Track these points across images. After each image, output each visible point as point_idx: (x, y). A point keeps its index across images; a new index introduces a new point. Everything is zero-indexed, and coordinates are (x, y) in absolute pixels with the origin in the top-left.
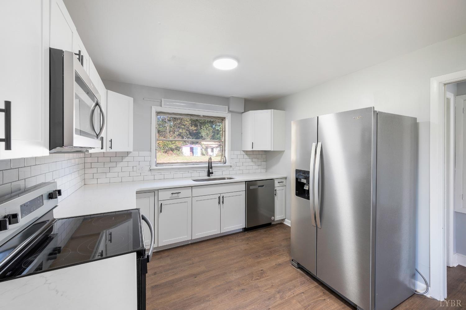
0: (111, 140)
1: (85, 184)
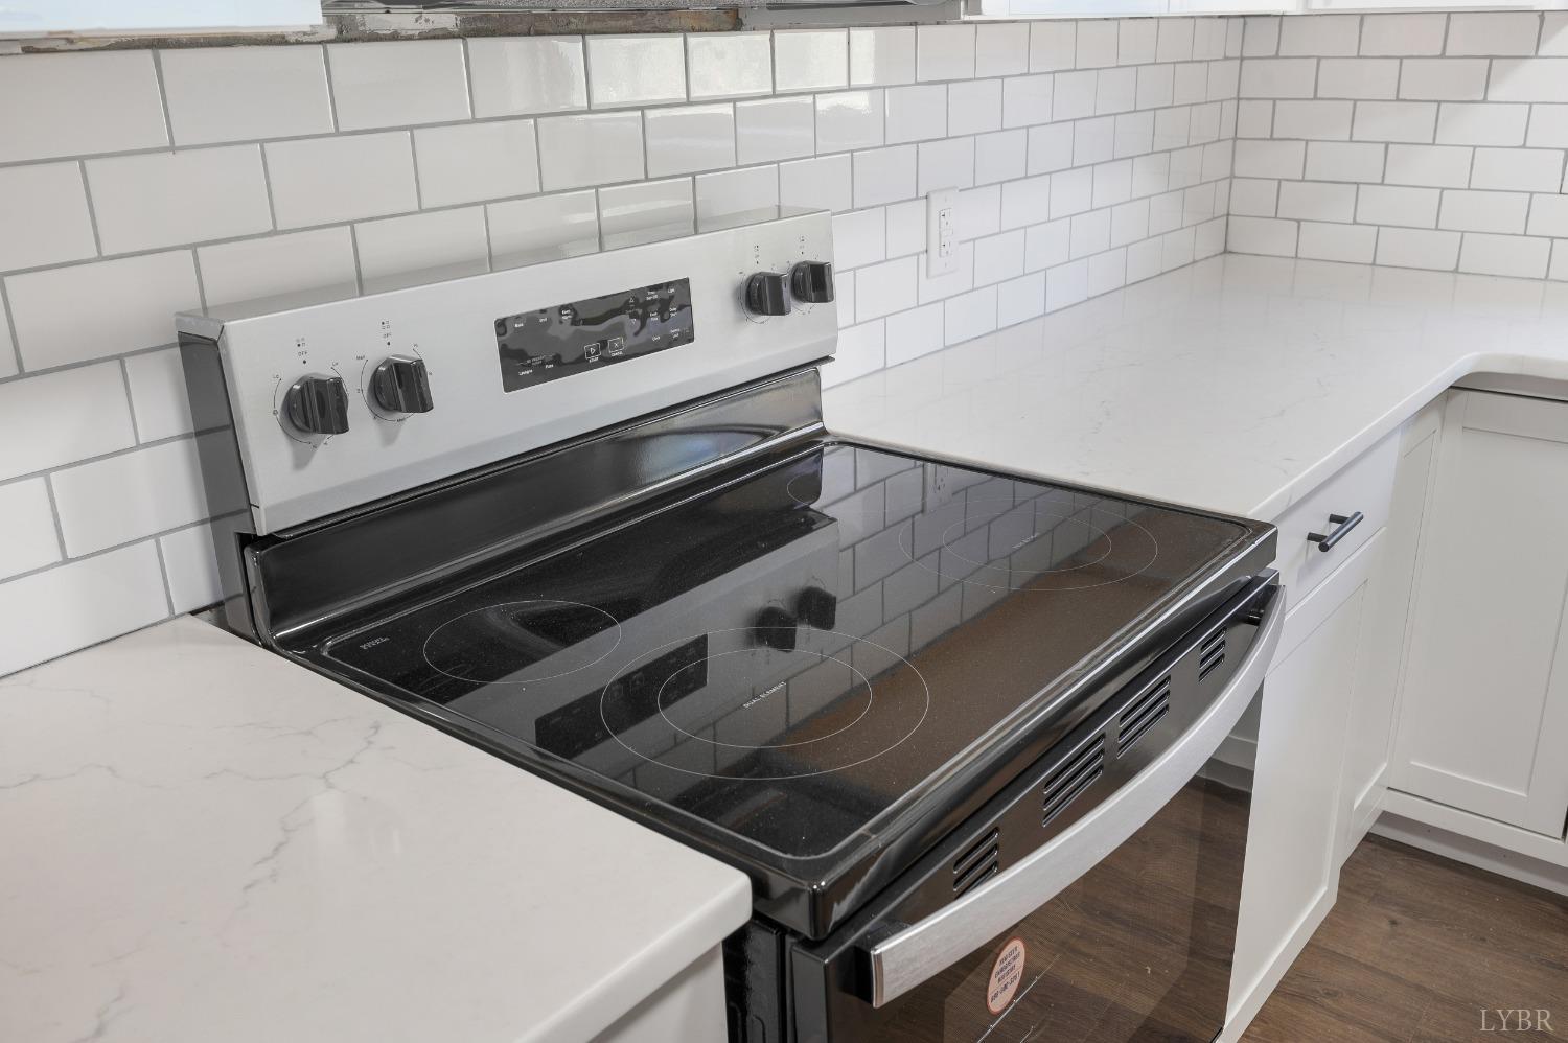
1: (1226, 251)
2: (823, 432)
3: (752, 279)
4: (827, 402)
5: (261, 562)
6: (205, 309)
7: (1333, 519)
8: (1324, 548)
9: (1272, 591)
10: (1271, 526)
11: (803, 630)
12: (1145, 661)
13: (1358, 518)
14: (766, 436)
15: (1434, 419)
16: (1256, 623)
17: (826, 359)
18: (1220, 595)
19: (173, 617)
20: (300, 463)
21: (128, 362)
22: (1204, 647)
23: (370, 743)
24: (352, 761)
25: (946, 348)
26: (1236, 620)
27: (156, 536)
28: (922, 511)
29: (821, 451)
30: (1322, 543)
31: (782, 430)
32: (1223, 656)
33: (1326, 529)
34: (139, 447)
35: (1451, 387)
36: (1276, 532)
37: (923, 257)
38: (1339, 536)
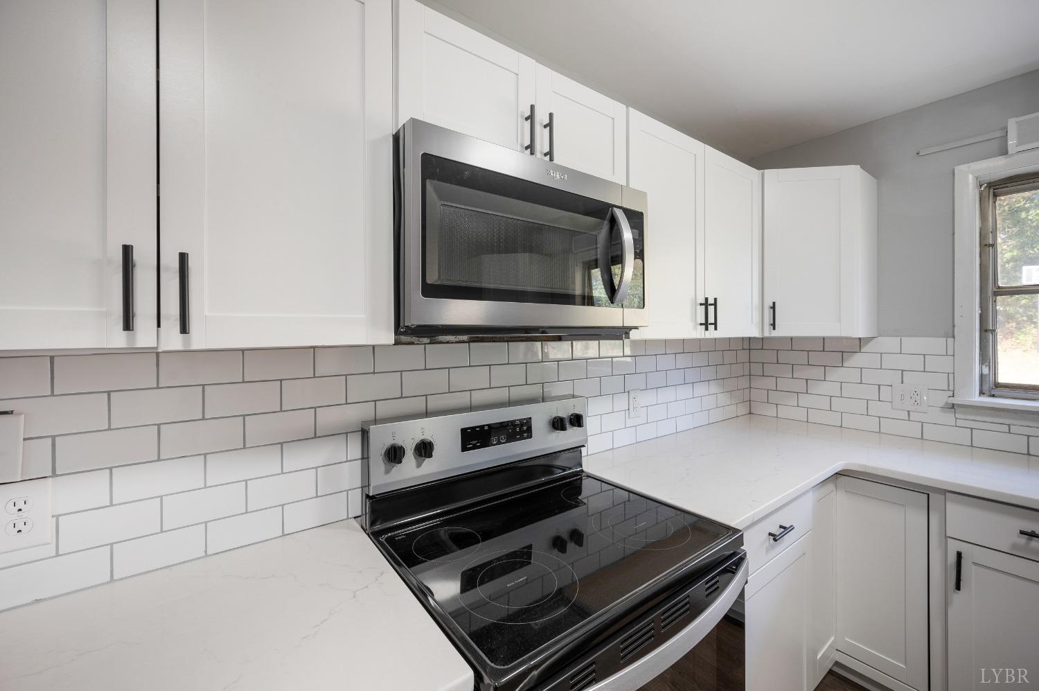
0: (774, 303)
1: (750, 413)
2: (582, 471)
3: (555, 418)
4: (584, 461)
5: (371, 504)
6: (375, 420)
7: (781, 527)
8: (775, 540)
9: (742, 559)
10: (740, 531)
11: (571, 546)
12: (667, 593)
13: (792, 528)
14: (564, 470)
15: (831, 486)
16: (734, 573)
17: (583, 446)
18: (714, 561)
19: (348, 518)
20: (387, 472)
21: (349, 434)
22: (707, 583)
23: (377, 580)
24: (367, 587)
25: (637, 443)
26: (725, 571)
27: (347, 491)
28: (629, 501)
29: (581, 478)
30: (774, 536)
31: (570, 469)
32: (718, 587)
33: (777, 531)
34: (347, 461)
35: (836, 473)
36: (742, 534)
37: (627, 412)
38: (782, 535)
